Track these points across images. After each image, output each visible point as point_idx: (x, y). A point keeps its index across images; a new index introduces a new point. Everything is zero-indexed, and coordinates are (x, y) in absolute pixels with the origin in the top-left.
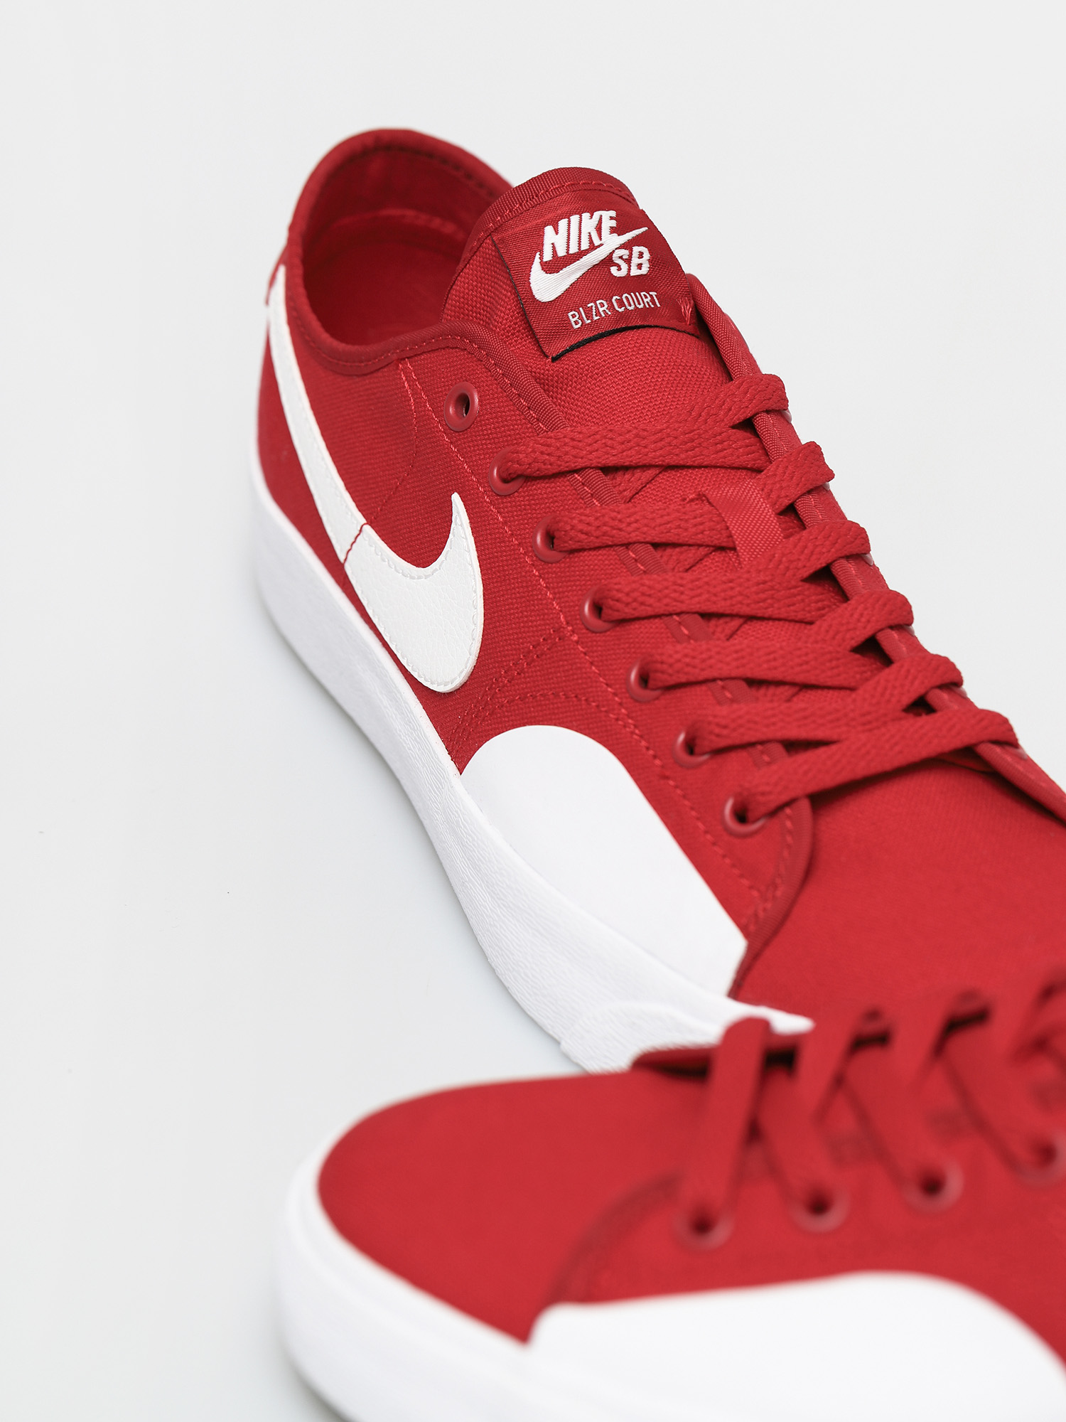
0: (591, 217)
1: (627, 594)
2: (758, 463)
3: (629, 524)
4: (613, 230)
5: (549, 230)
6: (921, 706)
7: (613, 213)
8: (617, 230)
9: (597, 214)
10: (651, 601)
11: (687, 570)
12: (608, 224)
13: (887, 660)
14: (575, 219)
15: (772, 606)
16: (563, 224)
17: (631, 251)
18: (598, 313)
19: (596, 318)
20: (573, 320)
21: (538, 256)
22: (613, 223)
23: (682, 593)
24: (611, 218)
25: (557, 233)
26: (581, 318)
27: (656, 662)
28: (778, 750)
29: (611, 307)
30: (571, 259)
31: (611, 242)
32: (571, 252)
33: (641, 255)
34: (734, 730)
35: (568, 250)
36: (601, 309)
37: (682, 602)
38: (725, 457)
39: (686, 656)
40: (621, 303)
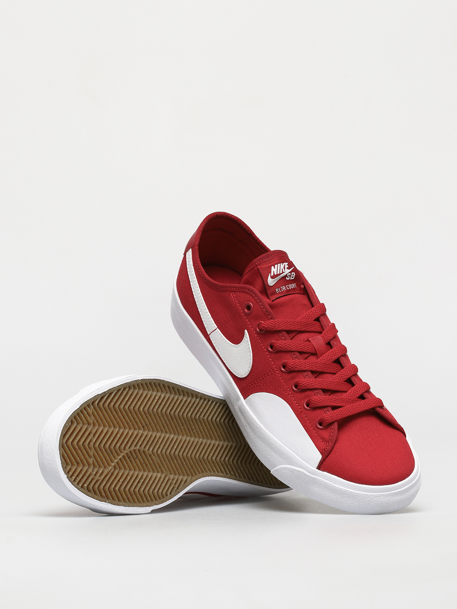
0: (283, 265)
1: (292, 365)
2: (321, 331)
3: (292, 346)
4: (287, 268)
5: (273, 267)
6: (362, 397)
7: (287, 263)
8: (288, 268)
9: (284, 264)
10: (298, 367)
11: (305, 359)
12: (286, 266)
13: (353, 385)
14: (279, 265)
15: (326, 369)
16: (276, 266)
17: (291, 274)
19: (282, 291)
20: (277, 291)
21: (270, 274)
22: (287, 266)
23: (306, 365)
24: (287, 265)
25: (275, 268)
26: (279, 290)
27: (300, 383)
28: (330, 409)
29: (286, 288)
30: (278, 275)
31: (287, 271)
32: (278, 274)
33: (293, 274)
34: (319, 403)
35: (277, 273)
36: (284, 289)
37: (306, 368)
38: (313, 329)
39: (307, 382)
40: (288, 287)
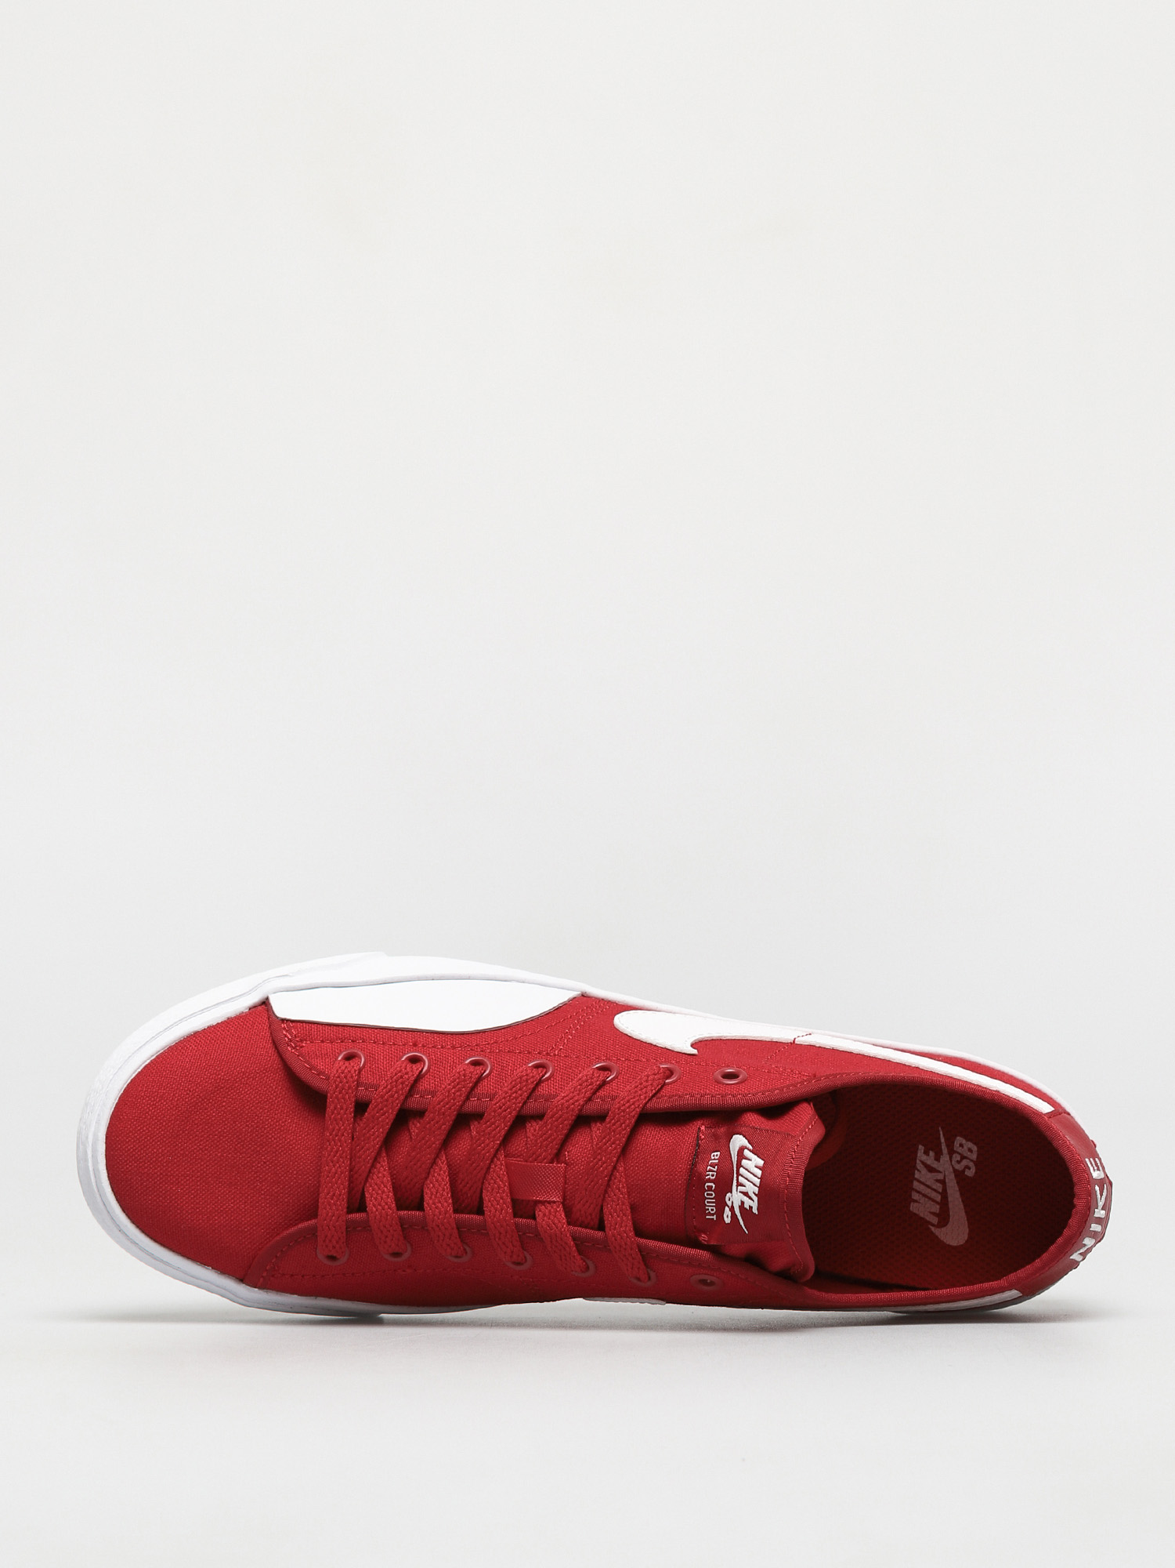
5: (761, 1162)
14: (757, 1181)
18: (710, 1171)
25: (750, 1160)
29: (709, 1181)
